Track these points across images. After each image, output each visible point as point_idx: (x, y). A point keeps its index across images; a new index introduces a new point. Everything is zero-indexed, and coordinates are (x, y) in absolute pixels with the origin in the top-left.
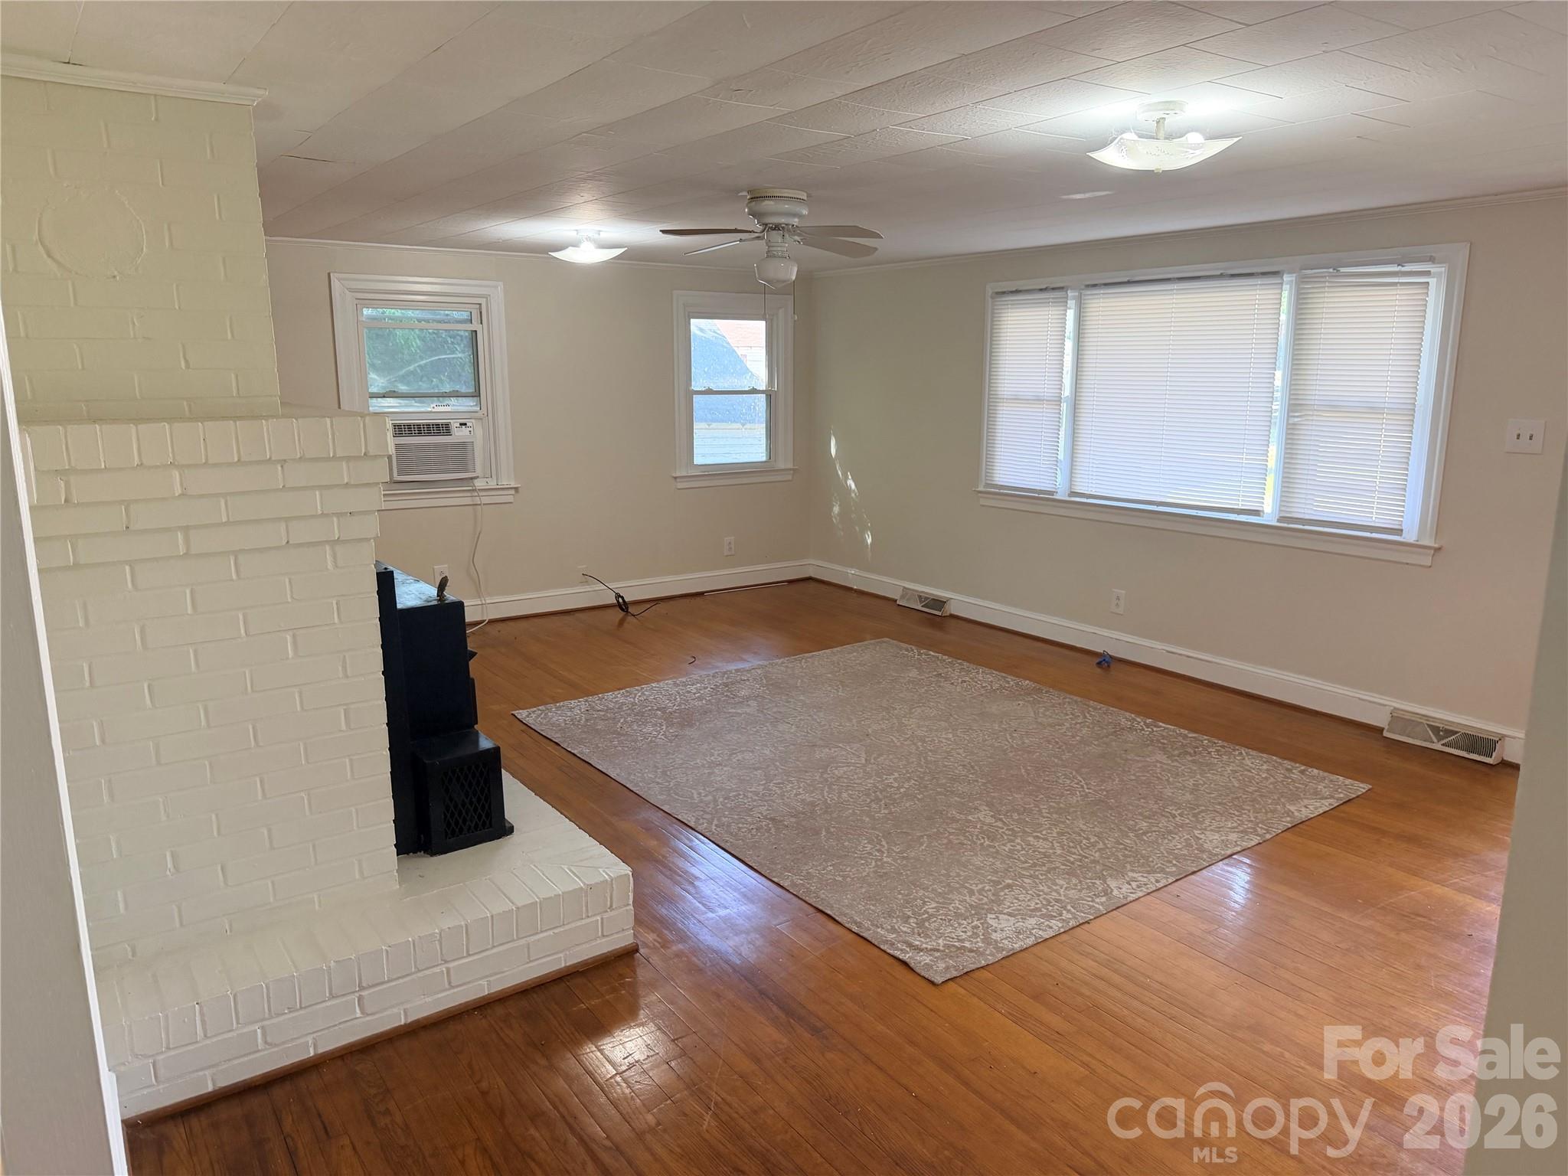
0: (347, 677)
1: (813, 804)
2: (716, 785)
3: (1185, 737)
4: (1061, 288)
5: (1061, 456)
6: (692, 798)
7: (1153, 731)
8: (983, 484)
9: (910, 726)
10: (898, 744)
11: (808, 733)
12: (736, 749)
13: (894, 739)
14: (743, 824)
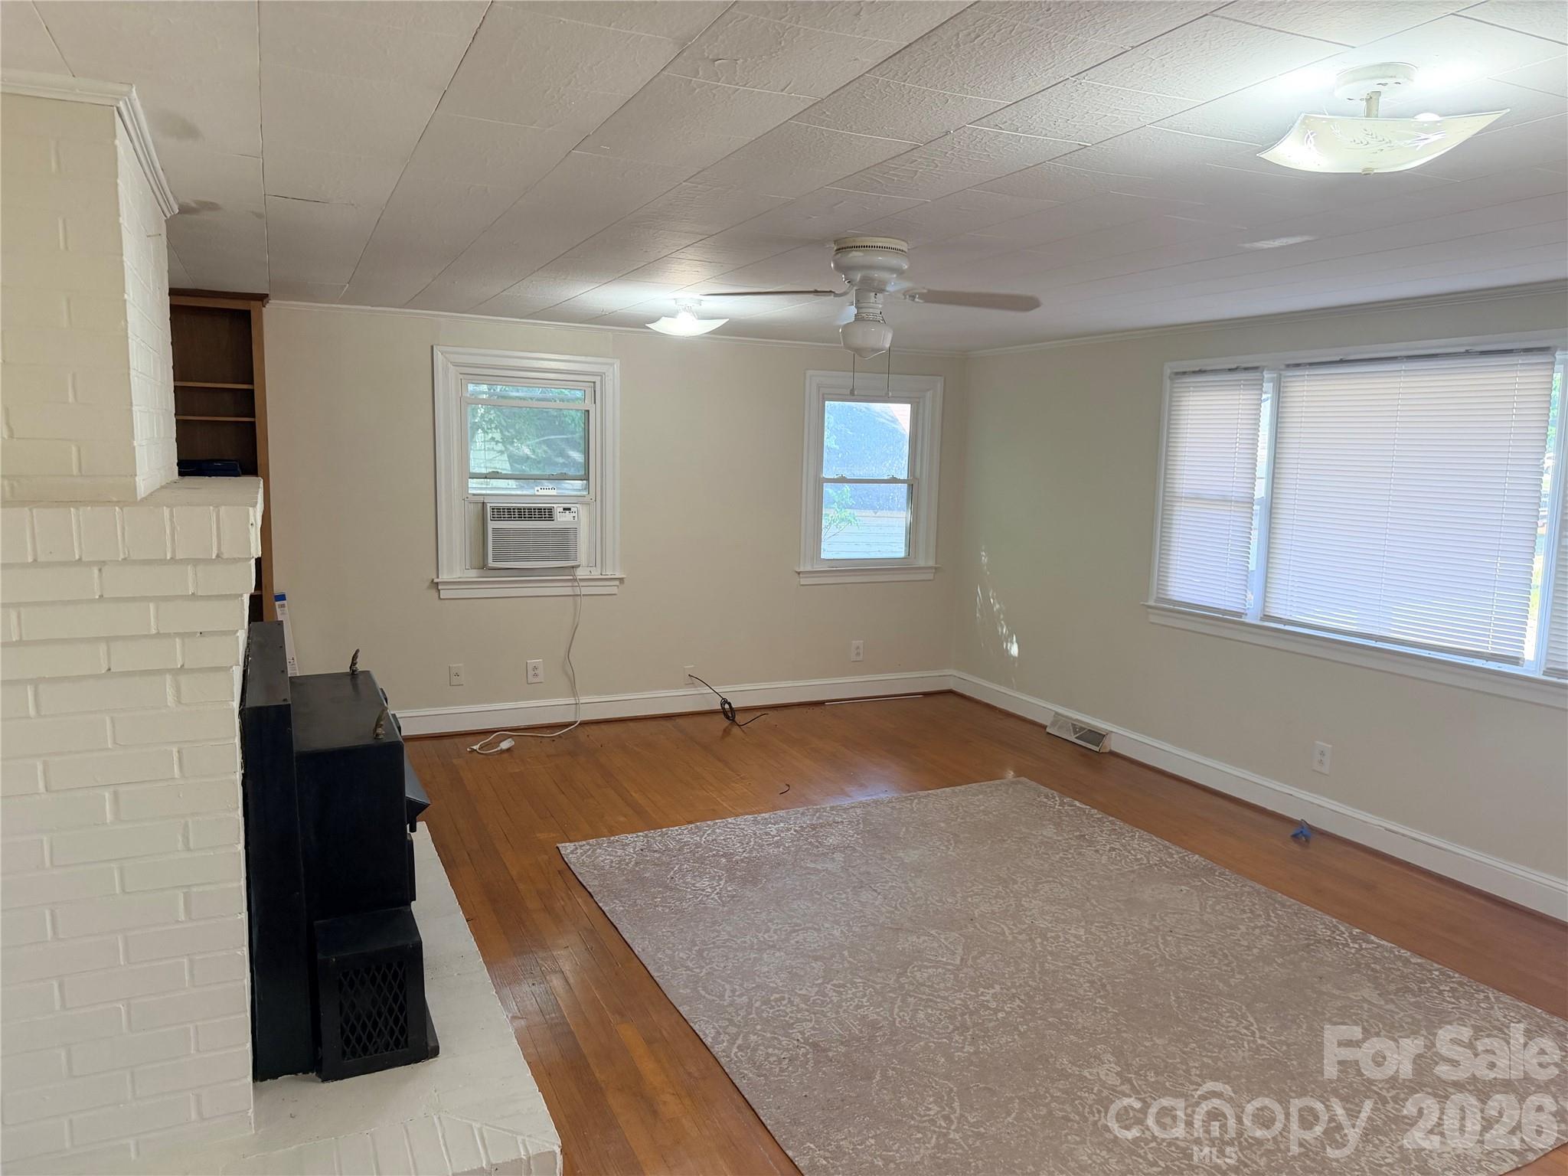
0: (189, 849)
1: (874, 1026)
2: (757, 980)
3: (1406, 962)
4: (1255, 368)
5: (1252, 567)
6: (721, 997)
7: (1361, 948)
8: (1154, 597)
9: (1030, 910)
10: (1010, 938)
11: (896, 908)
12: (801, 925)
13: (1006, 929)
14: (775, 1048)
